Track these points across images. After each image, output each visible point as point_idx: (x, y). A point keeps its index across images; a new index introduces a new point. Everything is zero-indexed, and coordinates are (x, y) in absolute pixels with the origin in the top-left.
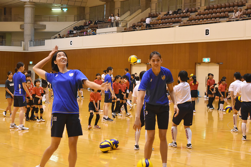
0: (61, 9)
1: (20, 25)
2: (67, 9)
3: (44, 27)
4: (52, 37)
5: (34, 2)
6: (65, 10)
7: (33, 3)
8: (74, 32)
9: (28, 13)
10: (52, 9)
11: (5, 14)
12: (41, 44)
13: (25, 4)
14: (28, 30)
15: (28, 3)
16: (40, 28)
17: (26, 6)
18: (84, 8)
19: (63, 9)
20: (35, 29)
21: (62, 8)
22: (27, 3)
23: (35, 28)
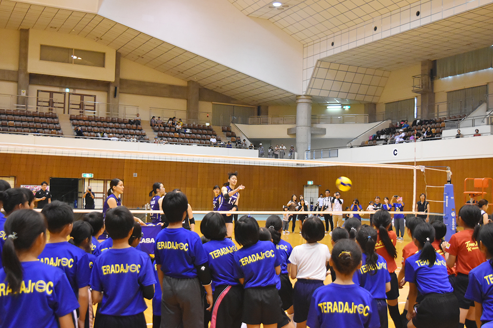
0: (341, 107)
1: (288, 129)
2: (349, 107)
3: (324, 131)
4: (347, 146)
5: (311, 96)
6: (347, 108)
7: (310, 98)
8: (381, 138)
9: (303, 111)
10: (327, 107)
11: (259, 114)
12: (330, 155)
13: (297, 99)
14: (303, 135)
15: (304, 97)
16: (318, 132)
17: (300, 101)
18: (375, 105)
19: (344, 107)
20: (312, 135)
21: (342, 105)
22: (301, 97)
23: (312, 132)
